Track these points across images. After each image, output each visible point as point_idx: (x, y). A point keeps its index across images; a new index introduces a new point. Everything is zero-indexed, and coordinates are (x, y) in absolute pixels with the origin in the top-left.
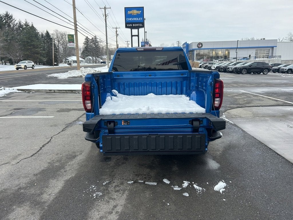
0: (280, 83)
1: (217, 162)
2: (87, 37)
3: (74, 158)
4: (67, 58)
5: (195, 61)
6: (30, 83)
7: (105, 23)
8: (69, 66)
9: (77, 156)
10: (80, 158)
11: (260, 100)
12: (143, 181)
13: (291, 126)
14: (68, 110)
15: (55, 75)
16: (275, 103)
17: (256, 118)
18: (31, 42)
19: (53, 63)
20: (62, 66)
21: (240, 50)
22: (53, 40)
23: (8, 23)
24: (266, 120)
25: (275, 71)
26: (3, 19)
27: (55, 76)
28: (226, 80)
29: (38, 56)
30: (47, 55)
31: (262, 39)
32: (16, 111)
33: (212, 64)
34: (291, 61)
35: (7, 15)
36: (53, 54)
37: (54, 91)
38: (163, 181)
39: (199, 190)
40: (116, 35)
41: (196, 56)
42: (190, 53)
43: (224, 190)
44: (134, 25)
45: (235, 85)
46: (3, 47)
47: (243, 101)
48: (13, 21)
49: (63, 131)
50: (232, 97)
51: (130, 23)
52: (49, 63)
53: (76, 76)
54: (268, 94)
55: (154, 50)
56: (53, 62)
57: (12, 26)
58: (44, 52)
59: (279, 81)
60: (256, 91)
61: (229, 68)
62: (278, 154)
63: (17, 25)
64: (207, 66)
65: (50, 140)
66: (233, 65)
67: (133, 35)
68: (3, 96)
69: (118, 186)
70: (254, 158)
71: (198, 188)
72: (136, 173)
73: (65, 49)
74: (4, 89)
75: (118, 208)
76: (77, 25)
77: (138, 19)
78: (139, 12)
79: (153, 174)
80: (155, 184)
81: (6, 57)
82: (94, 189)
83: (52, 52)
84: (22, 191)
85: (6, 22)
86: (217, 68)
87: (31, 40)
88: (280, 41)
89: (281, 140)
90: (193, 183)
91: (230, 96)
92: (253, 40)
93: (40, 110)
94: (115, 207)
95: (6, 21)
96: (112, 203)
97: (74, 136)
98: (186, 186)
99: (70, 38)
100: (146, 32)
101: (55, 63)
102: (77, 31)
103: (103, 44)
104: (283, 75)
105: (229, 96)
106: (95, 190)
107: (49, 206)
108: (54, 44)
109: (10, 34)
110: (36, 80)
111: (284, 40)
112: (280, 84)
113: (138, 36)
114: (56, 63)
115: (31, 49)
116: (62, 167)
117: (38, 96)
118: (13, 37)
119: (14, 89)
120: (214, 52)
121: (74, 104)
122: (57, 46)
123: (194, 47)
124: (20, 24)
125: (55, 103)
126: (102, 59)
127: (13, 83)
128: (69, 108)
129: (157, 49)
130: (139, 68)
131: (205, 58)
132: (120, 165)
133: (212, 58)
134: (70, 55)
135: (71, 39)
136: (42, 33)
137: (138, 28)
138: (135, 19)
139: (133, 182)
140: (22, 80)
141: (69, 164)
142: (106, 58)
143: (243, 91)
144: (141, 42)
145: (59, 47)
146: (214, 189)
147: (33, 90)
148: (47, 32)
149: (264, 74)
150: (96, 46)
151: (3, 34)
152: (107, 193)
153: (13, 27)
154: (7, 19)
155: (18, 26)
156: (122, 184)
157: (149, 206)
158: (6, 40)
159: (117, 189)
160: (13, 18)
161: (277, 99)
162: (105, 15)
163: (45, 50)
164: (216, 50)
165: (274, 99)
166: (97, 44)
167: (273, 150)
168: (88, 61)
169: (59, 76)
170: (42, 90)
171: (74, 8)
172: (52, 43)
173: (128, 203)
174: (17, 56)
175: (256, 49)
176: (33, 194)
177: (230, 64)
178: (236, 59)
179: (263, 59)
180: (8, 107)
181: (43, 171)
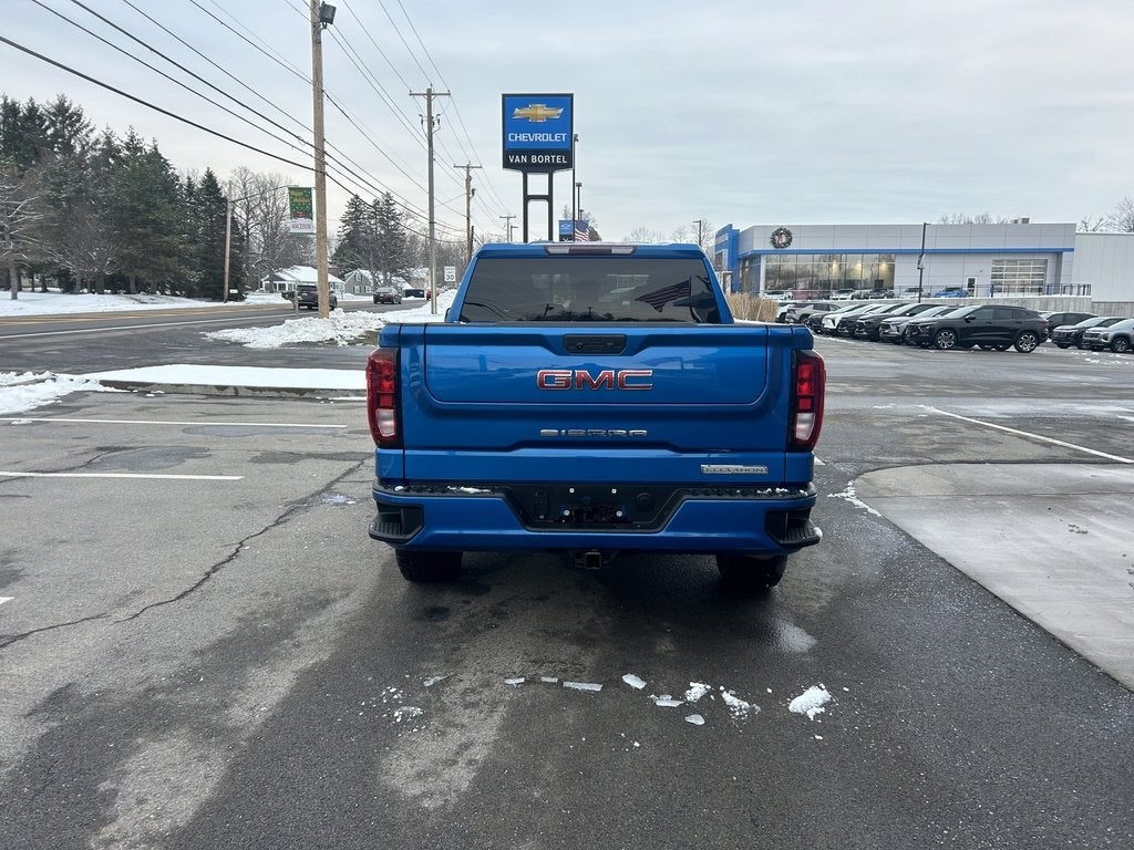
0: (1076, 385)
1: (809, 633)
2: (357, 197)
3: (324, 607)
4: (279, 274)
5: (763, 296)
6: (143, 361)
7: (427, 146)
8: (289, 302)
9: (334, 600)
10: (343, 607)
11: (987, 441)
12: (555, 680)
13: (1083, 528)
14: (294, 457)
15: (236, 334)
16: (1042, 452)
17: (964, 500)
18: (146, 211)
19: (223, 288)
20: (259, 302)
21: (935, 259)
22: (230, 206)
23: (63, 136)
24: (998, 510)
25: (1064, 342)
26: (47, 123)
27: (233, 340)
28: (874, 367)
29: (172, 262)
30: (203, 258)
31: (1016, 222)
32: (104, 455)
33: (827, 307)
34: (1129, 306)
35: (61, 109)
36: (228, 255)
37: (237, 392)
38: (623, 682)
39: (740, 710)
40: (468, 194)
41: (767, 278)
42: (744, 264)
43: (823, 710)
44: (534, 159)
45: (905, 388)
46: (41, 227)
47: (927, 445)
48: (84, 132)
49: (277, 523)
50: (890, 428)
51: (520, 152)
52: (208, 289)
53: (314, 340)
54: (1022, 422)
55: (605, 254)
56: (227, 286)
57: (78, 149)
58: (193, 248)
59: (1072, 377)
60: (980, 411)
61: (887, 326)
62: (1020, 614)
63: (99, 146)
64: (806, 316)
65: (237, 551)
66: (903, 315)
67: (529, 193)
68: (49, 402)
69: (473, 691)
70: (936, 625)
71: (736, 704)
72: (532, 658)
73: (271, 239)
74: (54, 380)
75: (473, 750)
76: (325, 152)
77: (549, 138)
78: (556, 113)
79: (588, 660)
80: (597, 688)
81: (51, 264)
82: (396, 697)
83: (225, 248)
84: (159, 697)
85: (56, 135)
86: (843, 323)
87: (147, 204)
88: (1090, 228)
89: (1040, 572)
90: (722, 688)
91: (881, 424)
92: (984, 226)
93: (192, 453)
94: (466, 747)
95: (56, 131)
96: (455, 737)
97: (317, 542)
98: (699, 696)
99: (295, 200)
100: (579, 185)
101: (231, 291)
102: (324, 174)
103: (414, 226)
104: (1093, 359)
105: (876, 424)
106: (399, 699)
107: (255, 741)
108: (233, 218)
109: (71, 181)
110: (164, 351)
111: (1104, 228)
112: (1072, 389)
113: (549, 198)
114: (236, 291)
115: (146, 236)
116: (285, 632)
117: (178, 406)
118: (79, 191)
119: (88, 381)
120: (835, 266)
121: (311, 437)
122: (243, 228)
123: (761, 244)
124: (109, 142)
125: (243, 433)
126: (408, 280)
127: (80, 359)
128: (294, 449)
129: (614, 251)
130: (549, 313)
131: (801, 286)
132: (480, 632)
133: (825, 287)
134: (289, 262)
135: (302, 202)
136: (189, 178)
137: (549, 169)
138: (539, 137)
139: (522, 680)
140: (112, 350)
141: (308, 623)
142: (423, 275)
143: (933, 410)
144: (561, 222)
145: (248, 230)
146: (790, 708)
147: (159, 385)
148: (210, 176)
149: (1020, 351)
150: (389, 232)
151: (45, 179)
152: (438, 710)
153: (84, 152)
154: (62, 122)
155: (99, 149)
156: (487, 684)
157: (575, 748)
158: (55, 202)
159: (472, 698)
160: (85, 119)
161: (1050, 440)
162: (430, 118)
163: (196, 242)
164: (844, 256)
165: (1042, 438)
166: (393, 223)
167: (1007, 600)
168: (357, 287)
169: (248, 339)
170: (192, 385)
171: (319, 92)
172: (225, 217)
173: (507, 739)
174: (91, 262)
175: (996, 258)
176: (197, 707)
177: (895, 312)
178: (918, 295)
179: (1020, 295)
180: (75, 442)
181: (222, 641)
